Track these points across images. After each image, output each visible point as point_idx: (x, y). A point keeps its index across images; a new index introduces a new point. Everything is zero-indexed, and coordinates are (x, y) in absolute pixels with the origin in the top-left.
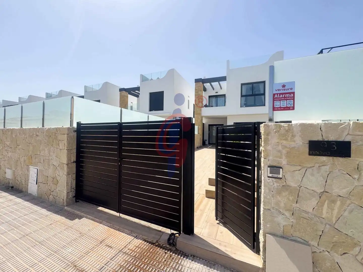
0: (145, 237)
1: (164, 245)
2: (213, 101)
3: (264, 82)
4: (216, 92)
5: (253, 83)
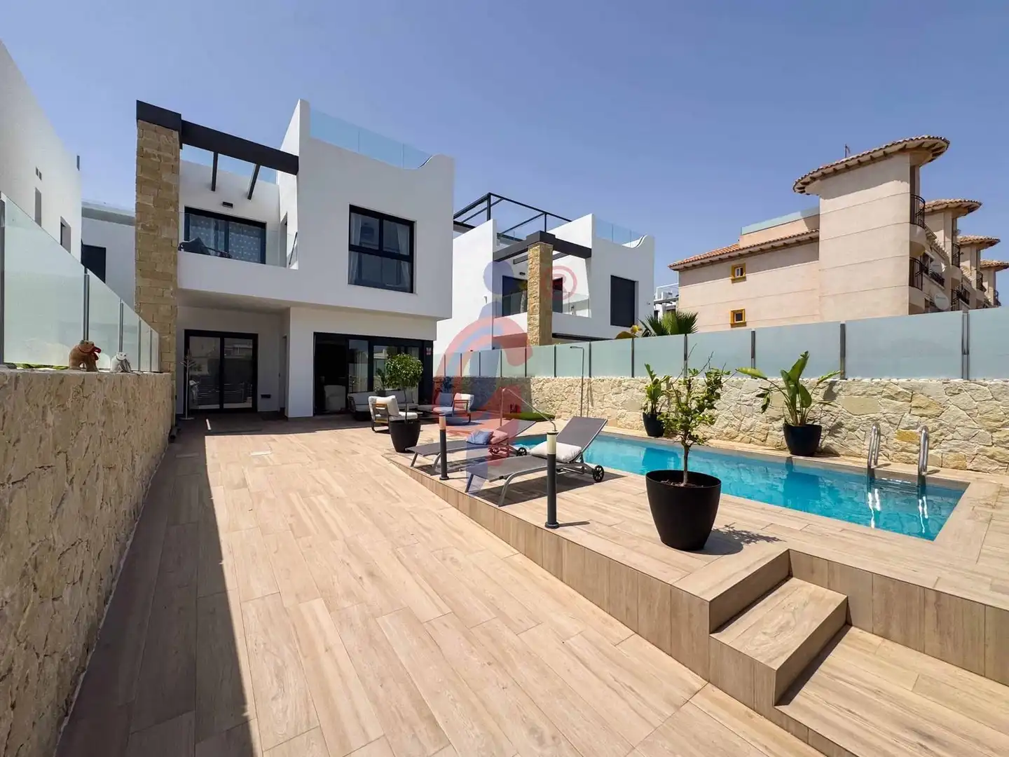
2: (207, 234)
3: (410, 225)
4: (225, 204)
5: (382, 217)
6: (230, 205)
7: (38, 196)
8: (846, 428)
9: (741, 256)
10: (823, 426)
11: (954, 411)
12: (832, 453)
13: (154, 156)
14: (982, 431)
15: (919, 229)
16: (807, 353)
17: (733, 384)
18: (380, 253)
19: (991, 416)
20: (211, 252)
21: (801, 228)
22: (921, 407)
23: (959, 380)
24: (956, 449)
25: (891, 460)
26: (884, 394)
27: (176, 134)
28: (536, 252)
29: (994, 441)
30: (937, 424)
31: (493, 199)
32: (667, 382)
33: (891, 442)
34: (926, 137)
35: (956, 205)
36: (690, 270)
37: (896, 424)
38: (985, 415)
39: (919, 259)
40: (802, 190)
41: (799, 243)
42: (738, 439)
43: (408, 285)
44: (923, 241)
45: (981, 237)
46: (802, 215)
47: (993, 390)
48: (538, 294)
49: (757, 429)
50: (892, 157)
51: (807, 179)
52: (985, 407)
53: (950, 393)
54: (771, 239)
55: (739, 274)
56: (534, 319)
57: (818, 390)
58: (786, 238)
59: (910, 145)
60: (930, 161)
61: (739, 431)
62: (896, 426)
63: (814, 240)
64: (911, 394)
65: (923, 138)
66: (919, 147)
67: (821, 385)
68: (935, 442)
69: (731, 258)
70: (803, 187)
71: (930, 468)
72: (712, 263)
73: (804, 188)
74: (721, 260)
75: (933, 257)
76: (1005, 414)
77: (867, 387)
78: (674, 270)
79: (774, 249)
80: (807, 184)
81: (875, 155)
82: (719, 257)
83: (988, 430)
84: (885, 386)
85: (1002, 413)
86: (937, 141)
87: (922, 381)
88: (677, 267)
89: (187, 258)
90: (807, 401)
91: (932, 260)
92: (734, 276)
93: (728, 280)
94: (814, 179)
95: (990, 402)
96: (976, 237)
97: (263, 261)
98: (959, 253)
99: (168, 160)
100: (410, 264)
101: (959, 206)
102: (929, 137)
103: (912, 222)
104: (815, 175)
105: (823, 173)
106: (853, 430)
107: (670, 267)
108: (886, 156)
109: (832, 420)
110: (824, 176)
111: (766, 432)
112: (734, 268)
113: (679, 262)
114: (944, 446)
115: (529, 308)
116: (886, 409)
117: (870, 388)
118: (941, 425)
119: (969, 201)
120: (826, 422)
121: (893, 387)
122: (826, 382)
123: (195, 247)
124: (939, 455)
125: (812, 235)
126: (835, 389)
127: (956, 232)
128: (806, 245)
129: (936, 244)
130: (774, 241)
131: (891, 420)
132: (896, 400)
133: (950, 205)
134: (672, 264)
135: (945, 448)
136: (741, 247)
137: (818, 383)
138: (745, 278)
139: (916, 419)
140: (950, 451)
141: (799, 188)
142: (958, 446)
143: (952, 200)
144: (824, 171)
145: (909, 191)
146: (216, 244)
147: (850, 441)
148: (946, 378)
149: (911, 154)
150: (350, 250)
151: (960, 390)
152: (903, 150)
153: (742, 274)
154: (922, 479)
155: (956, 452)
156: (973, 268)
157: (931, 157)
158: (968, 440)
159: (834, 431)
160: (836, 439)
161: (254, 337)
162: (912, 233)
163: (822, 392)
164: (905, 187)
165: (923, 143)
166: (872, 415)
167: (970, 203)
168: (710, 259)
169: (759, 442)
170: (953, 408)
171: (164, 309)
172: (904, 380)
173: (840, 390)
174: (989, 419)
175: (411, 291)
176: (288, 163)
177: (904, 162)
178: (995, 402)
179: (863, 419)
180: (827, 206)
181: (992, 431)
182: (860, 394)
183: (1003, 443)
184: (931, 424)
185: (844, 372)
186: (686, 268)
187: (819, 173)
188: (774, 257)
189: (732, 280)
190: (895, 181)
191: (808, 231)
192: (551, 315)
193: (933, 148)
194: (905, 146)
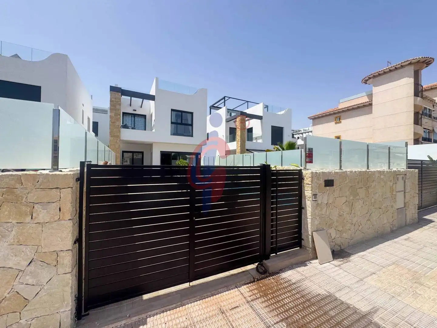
0: (243, 282)
1: (260, 277)
2: (129, 120)
3: (192, 113)
4: (134, 110)
5: (182, 112)
6: (135, 110)
7: (83, 111)
9: (339, 112)
13: (114, 101)
15: (420, 99)
18: (181, 124)
20: (130, 127)
21: (365, 100)
27: (120, 94)
28: (239, 119)
31: (226, 98)
34: (421, 57)
36: (317, 119)
39: (422, 111)
40: (366, 83)
41: (364, 106)
43: (191, 135)
46: (366, 93)
50: (405, 67)
51: (367, 78)
54: (352, 105)
56: (239, 144)
58: (358, 104)
59: (414, 61)
60: (426, 67)
63: (371, 105)
65: (419, 58)
66: (418, 62)
69: (335, 113)
72: (326, 116)
73: (366, 82)
74: (330, 115)
78: (310, 119)
79: (353, 109)
80: (367, 80)
81: (397, 67)
82: (329, 113)
86: (426, 59)
89: (123, 130)
92: (336, 120)
93: (333, 123)
94: (370, 78)
97: (145, 130)
99: (118, 102)
100: (192, 126)
102: (422, 57)
103: (415, 96)
104: (370, 76)
108: (402, 67)
110: (374, 77)
113: (312, 116)
115: (237, 139)
123: (125, 127)
125: (370, 103)
128: (367, 107)
130: (353, 106)
134: (309, 117)
136: (339, 109)
138: (341, 122)
141: (364, 82)
145: (413, 82)
146: (131, 125)
149: (414, 66)
150: (171, 123)
152: (410, 64)
153: (339, 121)
161: (142, 153)
162: (415, 101)
164: (412, 80)
165: (420, 60)
171: (117, 146)
175: (192, 137)
176: (152, 98)
177: (410, 69)
180: (376, 90)
186: (315, 118)
187: (372, 76)
188: (353, 112)
189: (335, 123)
190: (406, 78)
191: (368, 101)
192: (245, 142)
193: (426, 62)
194: (411, 62)
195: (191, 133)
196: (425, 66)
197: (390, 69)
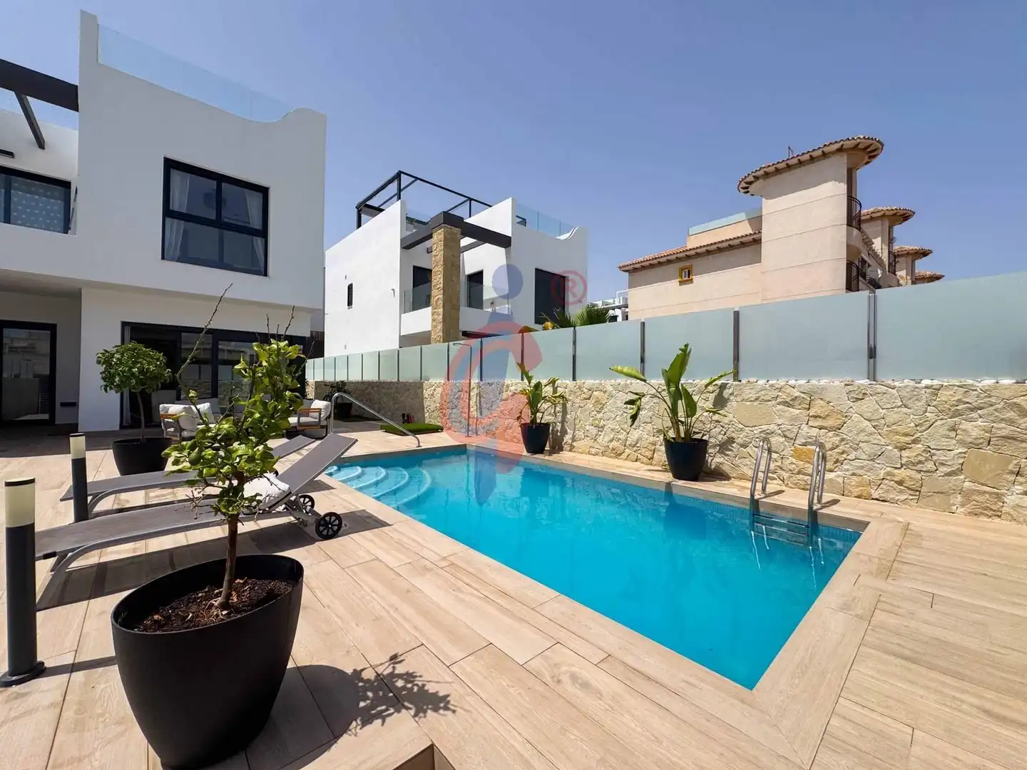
3: (264, 191)
4: (4, 153)
5: (220, 178)
6: (10, 154)
8: (737, 444)
9: (688, 257)
10: (712, 440)
11: (857, 422)
12: (722, 475)
14: (890, 448)
15: (855, 232)
16: (686, 346)
17: (620, 388)
18: (218, 223)
19: (899, 429)
21: (745, 229)
22: (820, 417)
23: (865, 382)
24: (860, 472)
25: (787, 485)
26: (779, 400)
28: (440, 237)
29: (903, 462)
30: (838, 438)
31: (405, 180)
32: (554, 386)
33: (787, 462)
34: (862, 137)
35: (892, 213)
36: (640, 272)
37: (792, 439)
38: (894, 427)
39: (857, 263)
40: (747, 191)
41: (743, 245)
42: (624, 456)
43: (263, 269)
44: (859, 245)
45: (916, 247)
46: (747, 215)
47: (904, 393)
48: (441, 285)
49: (644, 443)
50: (830, 157)
51: (751, 179)
52: (892, 417)
53: (853, 398)
54: (717, 241)
55: (686, 276)
56: (438, 314)
57: (708, 395)
58: (731, 240)
59: (848, 144)
60: (867, 163)
61: (625, 446)
62: (792, 441)
63: (757, 242)
64: (808, 400)
65: (859, 138)
66: (856, 147)
67: (710, 388)
68: (836, 462)
69: (678, 259)
70: (746, 186)
71: (827, 497)
72: (660, 264)
73: (747, 188)
74: (669, 262)
75: (870, 263)
76: (916, 426)
77: (761, 391)
78: (624, 271)
79: (720, 250)
80: (750, 183)
81: (814, 154)
82: (666, 258)
83: (896, 447)
84: (780, 389)
85: (913, 425)
86: (871, 141)
87: (823, 382)
88: (626, 268)
90: (691, 408)
91: (869, 266)
92: (681, 277)
93: (675, 283)
94: (757, 178)
95: (900, 409)
96: (911, 248)
97: (66, 230)
98: (895, 260)
100: (264, 240)
101: (895, 214)
102: (864, 137)
103: (849, 224)
104: (758, 174)
105: (765, 172)
106: (744, 446)
107: (620, 268)
108: (824, 155)
109: (723, 433)
110: (767, 175)
111: (653, 448)
112: (682, 269)
113: (629, 262)
114: (846, 467)
115: (433, 300)
116: (782, 418)
117: (763, 392)
118: (843, 440)
119: (903, 209)
120: (715, 437)
121: (789, 390)
122: (716, 385)
124: (840, 480)
125: (755, 237)
126: (726, 393)
127: (892, 240)
128: (748, 247)
129: (874, 250)
130: (719, 242)
131: (787, 433)
132: (792, 406)
133: (887, 213)
134: (621, 265)
135: (848, 470)
136: (688, 248)
137: (707, 386)
138: (692, 279)
139: (814, 432)
140: (854, 474)
141: (743, 188)
142: (862, 467)
143: (889, 208)
144: (765, 169)
145: (846, 193)
147: (741, 460)
148: (850, 379)
149: (848, 155)
150: (165, 215)
151: (865, 394)
152: (840, 150)
153: (689, 277)
154: (813, 514)
155: (860, 476)
156: (909, 278)
157: (866, 159)
158: (873, 460)
159: (725, 446)
160: (726, 458)
161: (52, 328)
162: (849, 235)
163: (712, 397)
164: (843, 187)
165: (860, 143)
166: (765, 427)
167: (905, 212)
168: (658, 260)
169: (645, 460)
170: (856, 417)
172: (802, 382)
173: (731, 394)
174: (897, 433)
175: (265, 274)
176: (64, 95)
177: (841, 163)
178: (905, 410)
179: (755, 432)
180: (769, 207)
181: (902, 449)
182: (753, 399)
183: (914, 464)
184: (830, 439)
185: (738, 373)
186: (635, 270)
187: (762, 172)
188: (721, 258)
189: (680, 282)
190: (833, 182)
191: (751, 232)
192: (458, 310)
193: (868, 150)
194: (842, 146)
195: (262, 265)
196: (865, 161)
197: (799, 158)
